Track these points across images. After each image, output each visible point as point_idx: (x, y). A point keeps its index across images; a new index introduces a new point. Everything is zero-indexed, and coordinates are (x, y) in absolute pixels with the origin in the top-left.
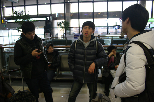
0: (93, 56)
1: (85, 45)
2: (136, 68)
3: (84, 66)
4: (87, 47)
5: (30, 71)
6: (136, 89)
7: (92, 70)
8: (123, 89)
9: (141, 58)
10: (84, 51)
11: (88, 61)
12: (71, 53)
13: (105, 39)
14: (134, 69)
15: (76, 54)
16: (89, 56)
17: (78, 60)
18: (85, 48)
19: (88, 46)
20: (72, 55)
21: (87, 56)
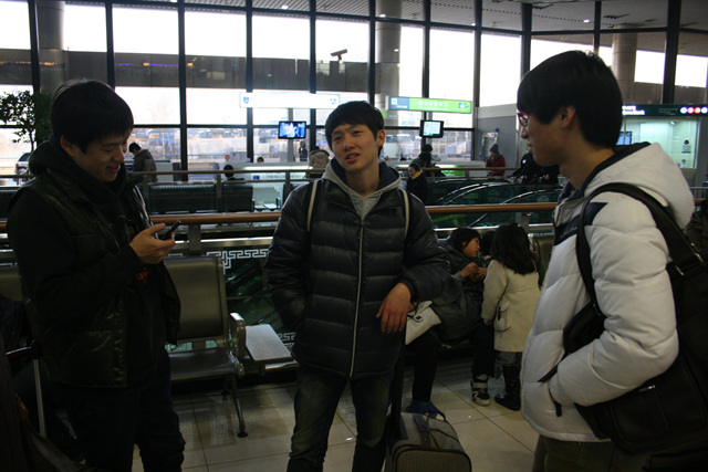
0: (392, 255)
1: (357, 207)
2: (641, 278)
3: (354, 300)
4: (370, 213)
5: (117, 346)
6: (655, 354)
7: (398, 317)
8: (597, 364)
9: (652, 240)
10: (353, 231)
11: (371, 278)
12: (288, 243)
13: (255, 185)
14: (635, 281)
15: (313, 246)
16: (378, 256)
17: (328, 273)
18: (359, 217)
19: (374, 211)
20: (289, 249)
21: (370, 255)
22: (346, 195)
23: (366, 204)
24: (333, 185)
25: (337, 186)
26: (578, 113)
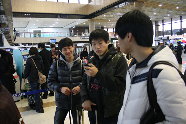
22: (65, 63)
23: (71, 65)
24: (61, 61)
25: (62, 61)
26: (133, 35)
